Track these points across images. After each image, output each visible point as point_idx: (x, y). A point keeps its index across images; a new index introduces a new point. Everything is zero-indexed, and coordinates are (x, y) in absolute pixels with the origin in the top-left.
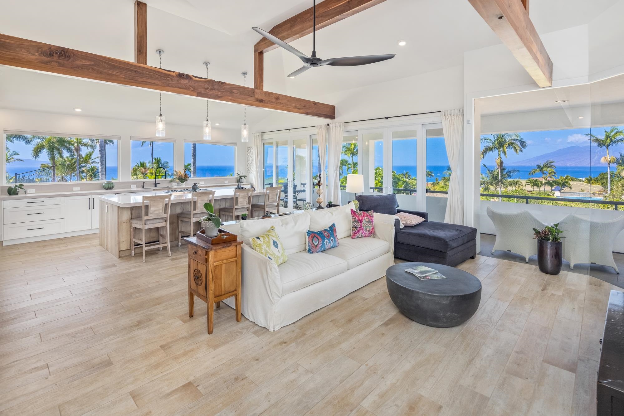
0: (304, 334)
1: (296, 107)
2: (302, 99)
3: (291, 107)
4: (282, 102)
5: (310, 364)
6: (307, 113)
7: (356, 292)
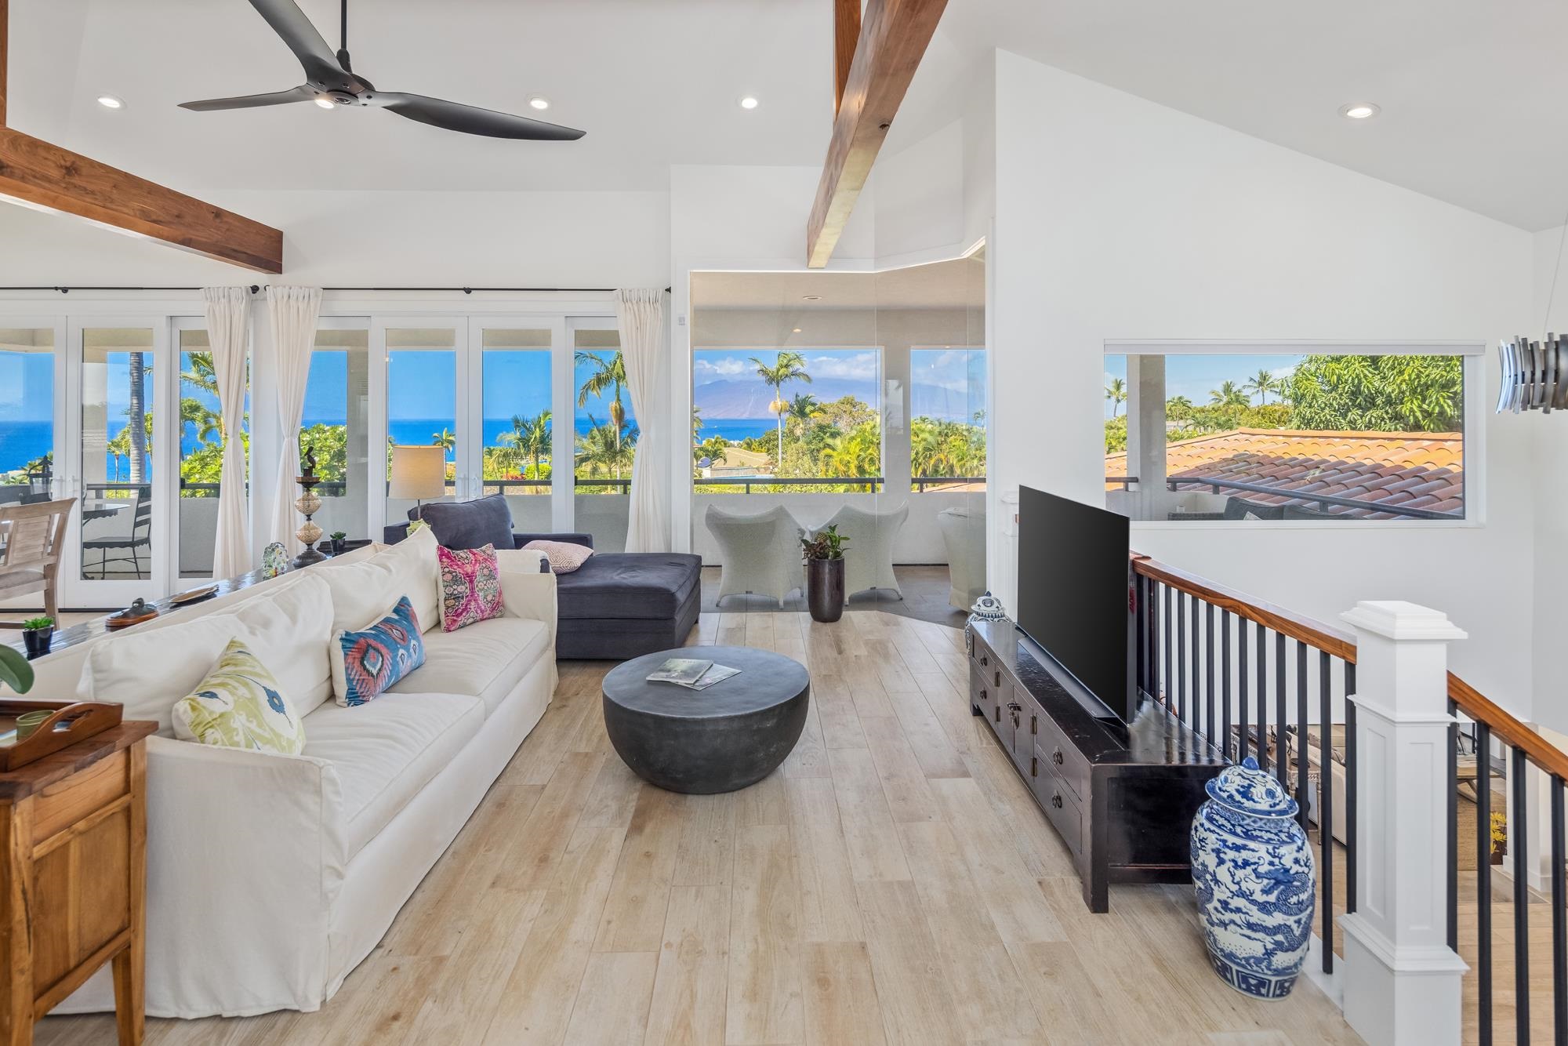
0: (441, 960)
1: (145, 215)
2: (169, 190)
3: (125, 210)
4: (90, 187)
5: (527, 1029)
6: (187, 242)
7: (501, 781)
